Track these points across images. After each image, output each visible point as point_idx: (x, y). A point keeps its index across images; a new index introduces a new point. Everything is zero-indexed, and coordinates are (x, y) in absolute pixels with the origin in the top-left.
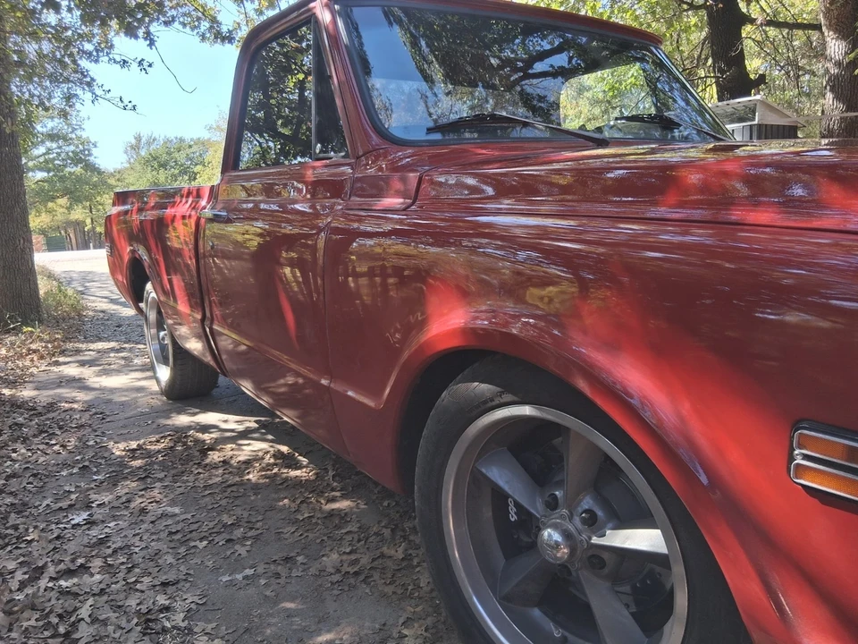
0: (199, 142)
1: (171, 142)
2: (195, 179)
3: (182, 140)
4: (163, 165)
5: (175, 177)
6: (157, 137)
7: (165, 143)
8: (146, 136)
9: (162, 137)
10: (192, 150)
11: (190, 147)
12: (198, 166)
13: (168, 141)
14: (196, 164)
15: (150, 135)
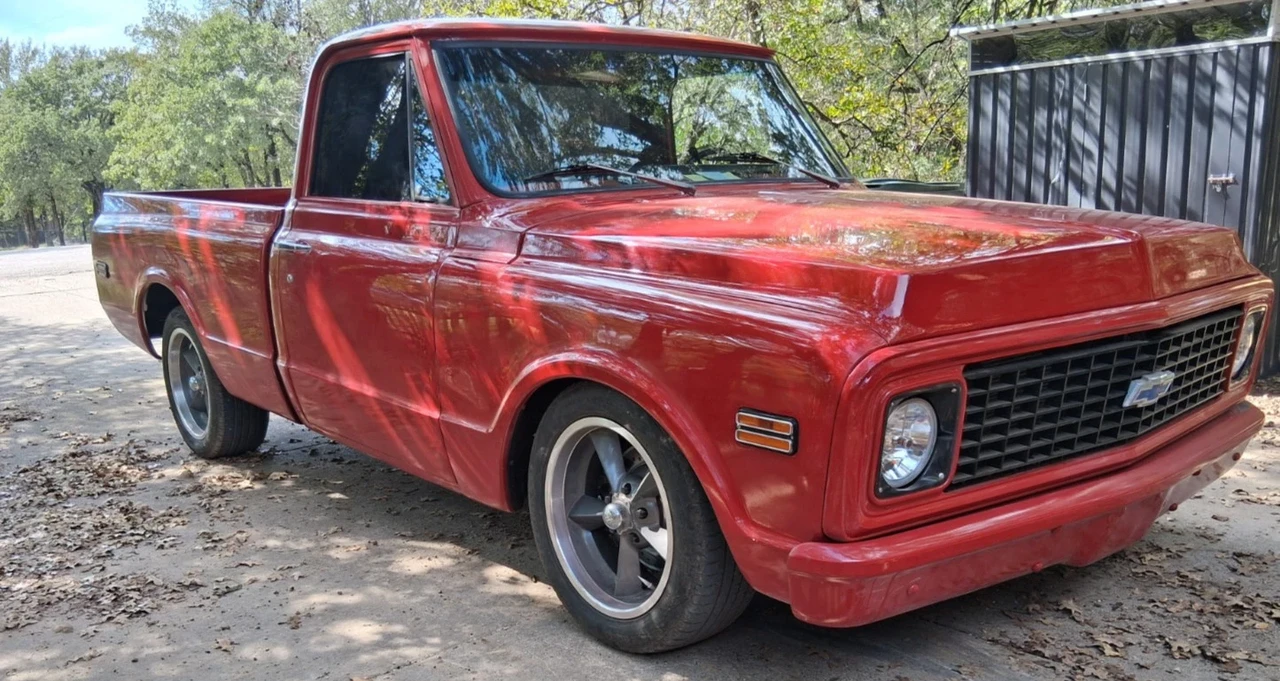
0: (118, 58)
1: (64, 56)
2: (112, 123)
3: (84, 53)
4: (55, 100)
5: (73, 122)
6: (40, 47)
7: (55, 59)
8: (19, 45)
9: (49, 48)
10: (103, 71)
11: (101, 65)
12: (115, 101)
13: (58, 56)
14: (112, 98)
15: (26, 45)
